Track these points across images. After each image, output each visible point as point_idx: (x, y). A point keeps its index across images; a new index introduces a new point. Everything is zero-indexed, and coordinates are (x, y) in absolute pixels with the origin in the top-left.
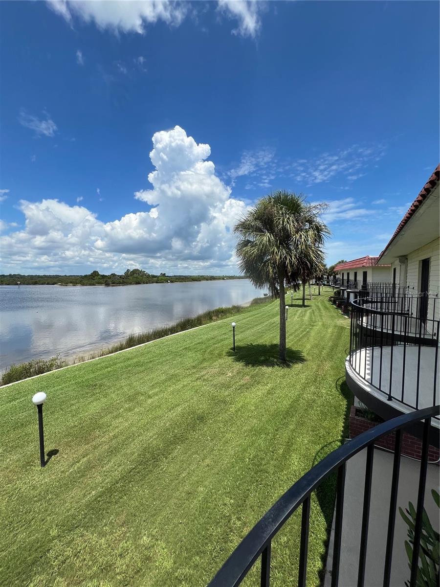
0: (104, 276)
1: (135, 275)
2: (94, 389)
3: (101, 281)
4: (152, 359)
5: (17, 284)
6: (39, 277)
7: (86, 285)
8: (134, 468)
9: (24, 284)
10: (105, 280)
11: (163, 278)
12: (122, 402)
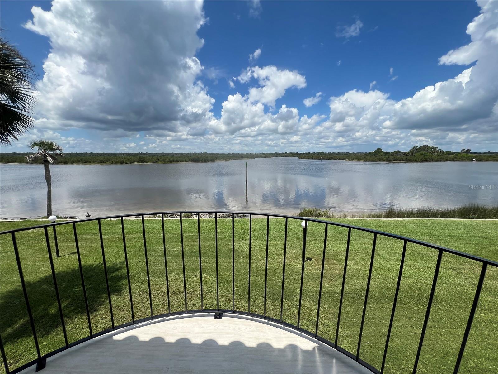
0: (386, 153)
1: (423, 151)
2: (344, 237)
3: (383, 157)
4: (403, 233)
5: (321, 159)
6: (335, 154)
7: (368, 161)
8: (350, 294)
9: (324, 159)
10: (387, 157)
11: (465, 155)
12: (360, 253)
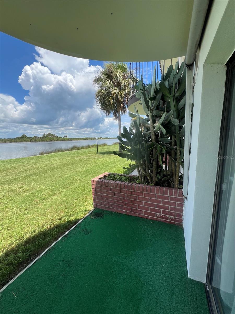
1: (49, 137)
3: (28, 140)
7: (18, 142)
